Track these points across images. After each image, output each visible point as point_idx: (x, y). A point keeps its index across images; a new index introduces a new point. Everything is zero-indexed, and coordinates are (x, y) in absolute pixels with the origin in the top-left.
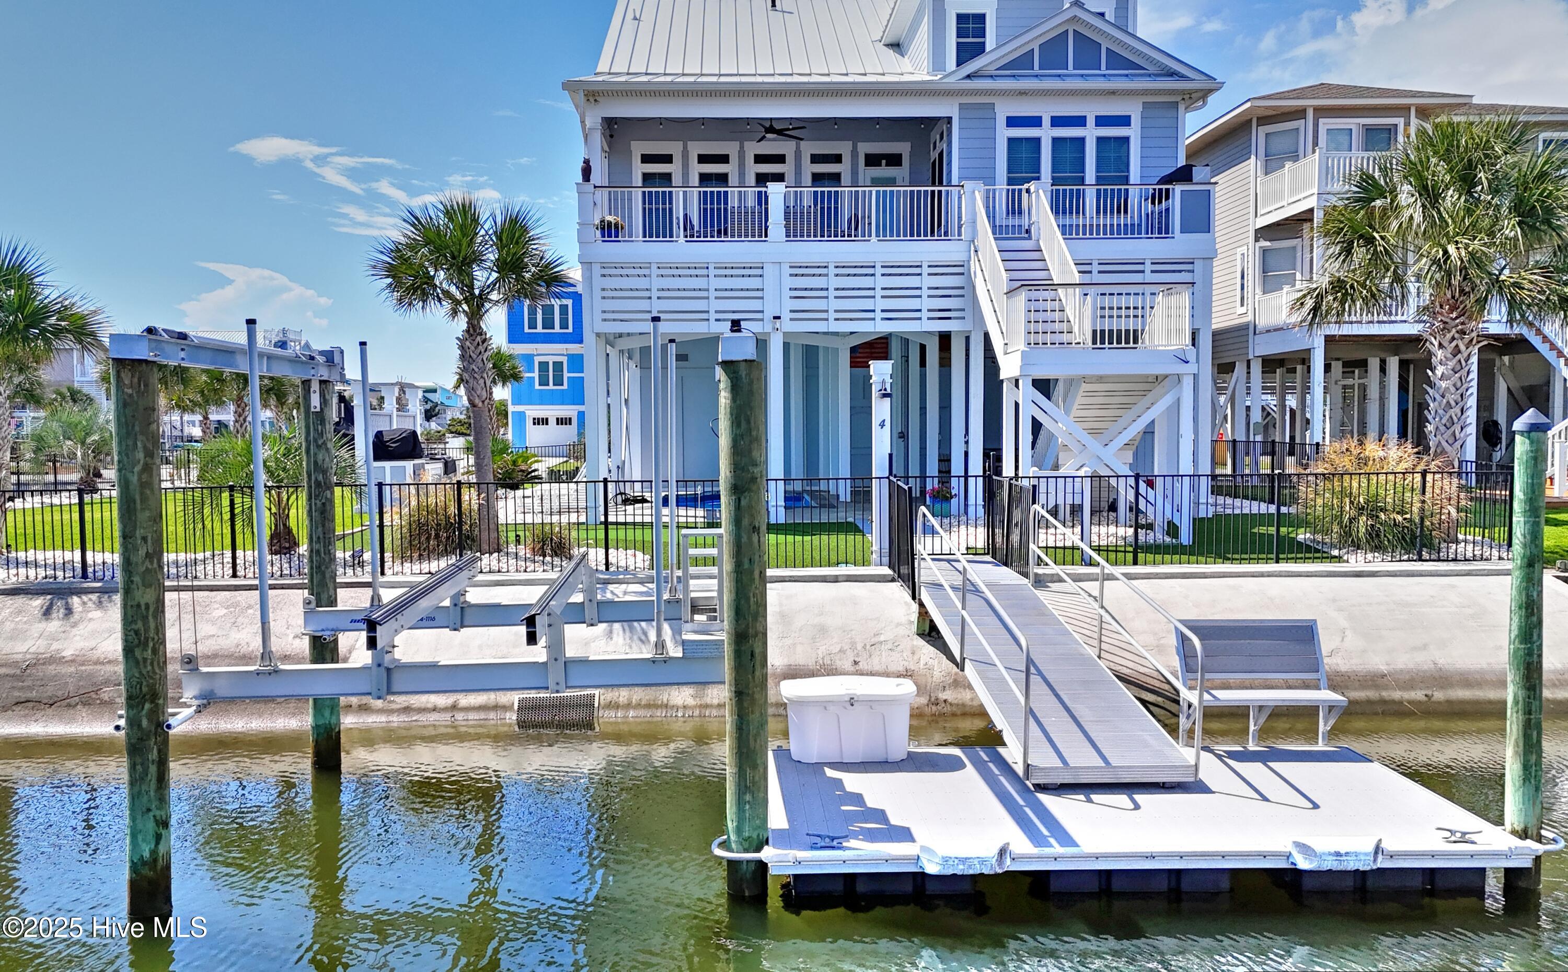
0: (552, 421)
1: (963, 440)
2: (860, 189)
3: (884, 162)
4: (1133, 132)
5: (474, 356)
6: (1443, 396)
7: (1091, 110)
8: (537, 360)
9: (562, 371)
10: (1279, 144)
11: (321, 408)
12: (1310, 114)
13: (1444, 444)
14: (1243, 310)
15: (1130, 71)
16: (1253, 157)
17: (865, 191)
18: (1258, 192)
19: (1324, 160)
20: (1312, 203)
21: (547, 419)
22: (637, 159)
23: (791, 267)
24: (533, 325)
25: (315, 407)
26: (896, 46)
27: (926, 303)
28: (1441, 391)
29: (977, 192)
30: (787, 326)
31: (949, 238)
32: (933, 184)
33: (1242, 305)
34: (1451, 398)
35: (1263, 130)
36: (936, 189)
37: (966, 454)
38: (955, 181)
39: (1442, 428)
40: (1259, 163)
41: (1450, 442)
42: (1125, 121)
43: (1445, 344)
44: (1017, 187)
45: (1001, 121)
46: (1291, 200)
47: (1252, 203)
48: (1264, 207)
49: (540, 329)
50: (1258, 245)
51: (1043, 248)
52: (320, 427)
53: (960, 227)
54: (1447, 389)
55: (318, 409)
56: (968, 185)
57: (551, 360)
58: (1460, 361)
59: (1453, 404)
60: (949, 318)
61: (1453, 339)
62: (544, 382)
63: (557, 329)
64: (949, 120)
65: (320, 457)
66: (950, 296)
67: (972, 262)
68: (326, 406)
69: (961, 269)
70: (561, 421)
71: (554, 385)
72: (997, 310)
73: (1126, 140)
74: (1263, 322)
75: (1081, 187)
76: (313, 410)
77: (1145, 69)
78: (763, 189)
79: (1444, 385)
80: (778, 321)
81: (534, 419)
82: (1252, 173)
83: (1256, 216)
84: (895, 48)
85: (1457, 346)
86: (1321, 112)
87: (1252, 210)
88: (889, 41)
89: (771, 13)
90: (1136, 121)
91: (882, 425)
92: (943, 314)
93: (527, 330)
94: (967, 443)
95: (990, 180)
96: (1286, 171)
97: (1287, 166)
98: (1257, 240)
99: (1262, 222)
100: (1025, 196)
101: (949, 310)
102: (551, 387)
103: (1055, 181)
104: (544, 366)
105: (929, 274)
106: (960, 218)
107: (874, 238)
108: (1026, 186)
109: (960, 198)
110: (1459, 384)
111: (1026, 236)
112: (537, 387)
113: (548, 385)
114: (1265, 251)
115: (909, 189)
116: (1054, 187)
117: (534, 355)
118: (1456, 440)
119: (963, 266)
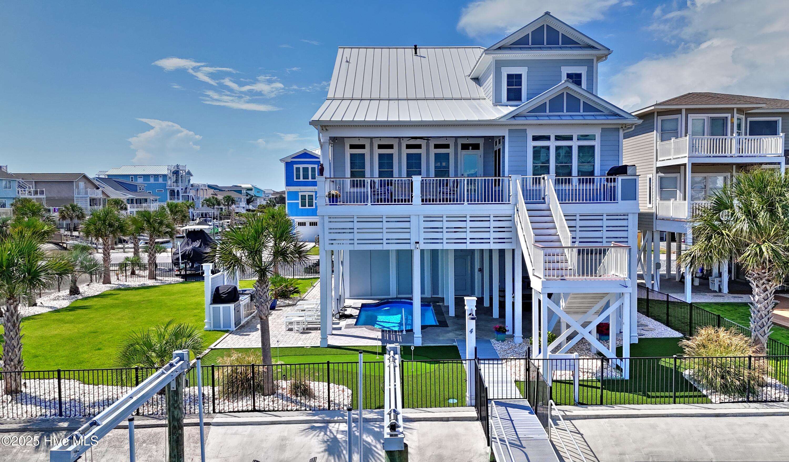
0: (308, 224)
1: (512, 296)
2: (459, 178)
3: (471, 147)
4: (597, 143)
5: (262, 294)
6: (759, 311)
7: (575, 133)
8: (300, 194)
9: (313, 199)
10: (668, 126)
11: (177, 388)
12: (684, 112)
13: (759, 336)
14: (650, 206)
15: (595, 113)
16: (655, 131)
17: (461, 179)
18: (658, 148)
19: (691, 140)
20: (685, 161)
21: (305, 223)
22: (347, 147)
23: (424, 217)
24: (298, 177)
25: (173, 388)
26: (476, 80)
27: (493, 235)
28: (757, 309)
29: (518, 181)
30: (422, 246)
31: (504, 202)
32: (495, 176)
33: (650, 203)
34: (763, 313)
35: (660, 118)
36: (497, 178)
37: (513, 303)
38: (506, 174)
39: (759, 328)
40: (658, 134)
41: (762, 335)
42: (592, 138)
43: (760, 285)
44: (538, 177)
45: (530, 138)
46: (675, 157)
47: (655, 154)
48: (661, 157)
49: (301, 179)
50: (658, 175)
51: (552, 209)
52: (176, 398)
53: (509, 196)
54: (761, 308)
55: (175, 389)
56: (513, 177)
57: (307, 194)
58: (767, 294)
59: (764, 316)
60: (504, 243)
61: (764, 284)
62: (303, 205)
63: (310, 179)
64: (504, 137)
65: (176, 413)
66: (504, 232)
67: (515, 216)
68: (179, 386)
69: (510, 218)
70: (312, 224)
71: (309, 206)
72: (529, 248)
73: (593, 147)
74: (661, 214)
75: (571, 178)
76: (172, 389)
77: (602, 112)
78: (410, 179)
79: (759, 306)
80: (418, 244)
81: (299, 223)
82: (655, 139)
83: (657, 161)
84: (477, 81)
85: (766, 287)
86: (689, 111)
87: (655, 157)
88: (473, 77)
89: (415, 57)
90: (598, 137)
91: (471, 331)
92: (501, 240)
93: (295, 180)
94: (513, 297)
95: (524, 172)
96: (672, 142)
97: (672, 140)
98: (657, 172)
99: (660, 164)
100: (542, 181)
101: (504, 238)
102: (307, 207)
103: (557, 174)
104: (303, 197)
105: (494, 221)
106: (509, 193)
107: (466, 203)
108: (542, 176)
109: (509, 181)
110: (767, 306)
111: (543, 201)
112: (300, 207)
113: (306, 206)
114: (661, 178)
115: (483, 178)
116: (557, 178)
117: (299, 192)
118: (765, 334)
119: (511, 216)
